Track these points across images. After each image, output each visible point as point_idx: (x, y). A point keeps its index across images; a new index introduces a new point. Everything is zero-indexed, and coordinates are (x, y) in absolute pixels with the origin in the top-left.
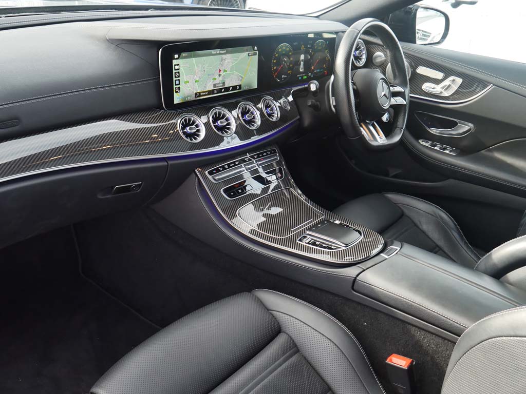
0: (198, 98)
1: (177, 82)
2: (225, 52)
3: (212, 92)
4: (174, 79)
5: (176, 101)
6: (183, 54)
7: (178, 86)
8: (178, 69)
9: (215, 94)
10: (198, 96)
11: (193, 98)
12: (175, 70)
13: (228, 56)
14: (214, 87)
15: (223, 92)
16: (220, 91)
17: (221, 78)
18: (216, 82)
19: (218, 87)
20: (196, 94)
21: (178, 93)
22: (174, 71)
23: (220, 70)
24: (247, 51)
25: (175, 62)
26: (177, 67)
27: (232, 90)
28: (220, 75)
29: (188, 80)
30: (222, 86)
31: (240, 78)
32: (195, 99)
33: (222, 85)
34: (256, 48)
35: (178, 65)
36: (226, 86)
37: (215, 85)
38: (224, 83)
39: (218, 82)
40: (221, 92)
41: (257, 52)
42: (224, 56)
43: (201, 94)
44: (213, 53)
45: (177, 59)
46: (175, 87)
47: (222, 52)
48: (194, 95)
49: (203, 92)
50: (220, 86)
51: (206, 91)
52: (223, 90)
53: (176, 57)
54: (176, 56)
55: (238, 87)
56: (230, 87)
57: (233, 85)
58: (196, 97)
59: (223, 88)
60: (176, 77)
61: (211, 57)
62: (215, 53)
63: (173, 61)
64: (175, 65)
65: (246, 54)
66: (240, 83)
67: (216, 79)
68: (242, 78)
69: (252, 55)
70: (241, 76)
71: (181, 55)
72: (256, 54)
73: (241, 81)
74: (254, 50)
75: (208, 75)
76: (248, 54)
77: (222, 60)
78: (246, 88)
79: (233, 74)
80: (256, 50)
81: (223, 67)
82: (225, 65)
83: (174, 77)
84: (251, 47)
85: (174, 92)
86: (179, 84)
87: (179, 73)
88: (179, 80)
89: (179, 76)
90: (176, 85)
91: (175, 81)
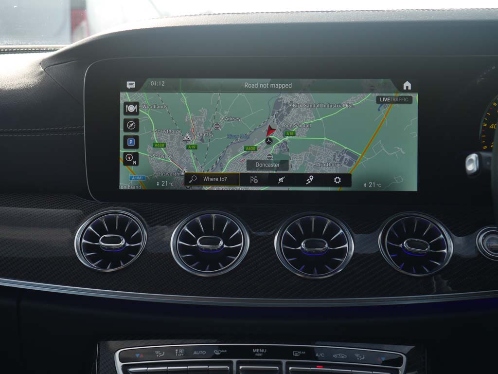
0: (196, 188)
1: (131, 142)
2: (290, 86)
3: (244, 179)
4: (122, 134)
5: (126, 184)
6: (152, 82)
7: (134, 151)
8: (136, 113)
9: (253, 184)
10: (194, 184)
11: (179, 184)
12: (127, 113)
13: (301, 98)
14: (248, 169)
15: (281, 185)
16: (272, 179)
17: (273, 149)
18: (254, 156)
19: (262, 169)
20: (188, 176)
21: (132, 168)
22: (122, 117)
23: (271, 130)
24: (372, 90)
25: (125, 97)
26: (131, 109)
27: (312, 184)
28: (269, 142)
29: (163, 140)
30: (278, 169)
31: (348, 157)
32: (184, 188)
33: (276, 165)
34: (407, 85)
35: (136, 104)
36: (295, 168)
37: (251, 164)
38: (284, 164)
39: (265, 158)
40: (276, 184)
41: (415, 97)
42: (286, 98)
43: (206, 179)
44: (246, 85)
45: (132, 90)
46: (122, 151)
47: (278, 86)
48: (182, 179)
49: (211, 175)
50: (272, 169)
51: (223, 175)
52: (281, 180)
53: (129, 87)
54: (131, 84)
55: (337, 180)
56: (307, 176)
57: (319, 172)
58: (186, 183)
59: (281, 175)
60: (126, 130)
61: (244, 95)
62: (254, 86)
63: (122, 94)
64: (127, 104)
65: (369, 98)
66: (346, 169)
67: (256, 149)
68: (355, 157)
69: (392, 102)
70: (349, 153)
71: (146, 84)
72: (410, 100)
73: (350, 164)
74: (401, 89)
75: (230, 136)
76: (378, 98)
77: (277, 105)
78: (372, 185)
79: (318, 143)
80: (407, 91)
81: (282, 124)
82: (288, 119)
83: (122, 129)
84: (389, 81)
85: (121, 163)
86: (136, 146)
87: (137, 121)
88: (136, 138)
89: (136, 129)
90: (126, 147)
91: (126, 138)
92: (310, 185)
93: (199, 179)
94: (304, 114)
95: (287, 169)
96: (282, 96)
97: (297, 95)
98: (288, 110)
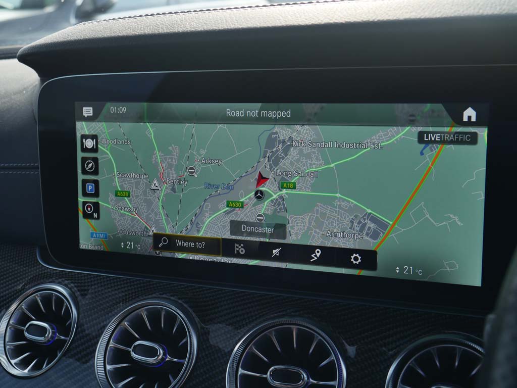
0: (168, 254)
1: (90, 188)
2: (288, 114)
3: (225, 246)
4: (81, 177)
5: (86, 242)
6: (112, 108)
7: (94, 200)
8: (95, 150)
9: (239, 256)
10: (165, 248)
11: (145, 247)
12: (85, 150)
13: (304, 132)
14: (232, 233)
15: (276, 259)
16: (263, 250)
17: (265, 207)
18: (240, 216)
19: (251, 234)
20: (157, 238)
21: (93, 222)
22: (80, 155)
23: (262, 179)
25: (82, 128)
26: (89, 144)
27: (319, 262)
28: (260, 196)
29: (127, 187)
30: (271, 236)
31: (372, 225)
32: (153, 253)
33: (269, 231)
34: (470, 113)
35: (94, 137)
36: (294, 237)
37: (236, 226)
38: (280, 229)
39: (253, 219)
40: (269, 257)
42: (283, 132)
43: (179, 243)
44: (229, 112)
45: (89, 119)
46: (81, 199)
47: (271, 114)
48: (151, 240)
49: (185, 239)
50: (264, 235)
51: (200, 240)
52: (276, 252)
53: (85, 115)
54: (88, 111)
55: (356, 259)
56: (312, 249)
57: (329, 245)
58: (156, 247)
59: (276, 245)
60: (84, 172)
62: (239, 114)
63: (78, 124)
64: (84, 137)
65: (407, 133)
66: (369, 244)
67: (242, 206)
68: (383, 226)
69: (443, 142)
70: (374, 219)
71: (104, 111)
72: (473, 139)
73: (375, 235)
74: (459, 121)
75: (209, 186)
76: (421, 135)
77: (271, 142)
78: (407, 272)
79: (329, 201)
80: (469, 123)
81: (277, 170)
82: (285, 163)
83: (79, 171)
84: (439, 107)
85: (81, 215)
86: (96, 194)
87: (96, 160)
88: (96, 183)
89: (96, 172)
90: (85, 194)
91: (84, 182)
92: (315, 263)
93: (171, 242)
94: (308, 156)
95: (284, 238)
96: (277, 128)
97: (298, 127)
98: (286, 151)
